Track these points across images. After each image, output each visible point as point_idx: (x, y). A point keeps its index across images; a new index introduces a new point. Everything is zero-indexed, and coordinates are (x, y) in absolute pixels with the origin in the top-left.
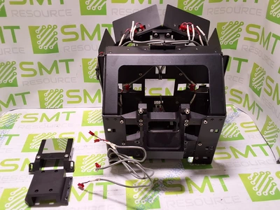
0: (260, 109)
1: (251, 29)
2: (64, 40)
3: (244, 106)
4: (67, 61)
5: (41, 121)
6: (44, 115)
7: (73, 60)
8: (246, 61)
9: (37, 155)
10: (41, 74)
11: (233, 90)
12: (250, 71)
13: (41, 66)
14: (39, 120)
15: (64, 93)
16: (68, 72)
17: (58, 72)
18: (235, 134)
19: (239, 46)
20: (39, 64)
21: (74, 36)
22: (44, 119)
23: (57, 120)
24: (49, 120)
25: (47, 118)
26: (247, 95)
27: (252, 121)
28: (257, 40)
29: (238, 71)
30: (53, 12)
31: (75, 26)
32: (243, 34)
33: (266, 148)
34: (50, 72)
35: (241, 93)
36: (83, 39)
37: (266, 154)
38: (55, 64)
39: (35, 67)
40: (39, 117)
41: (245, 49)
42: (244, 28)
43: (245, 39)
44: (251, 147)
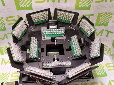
2: (9, 24)
3: (108, 53)
8: (112, 33)
17: (8, 39)
18: (103, 72)
19: (109, 25)
25: (5, 62)
26: (110, 49)
27: (111, 62)
29: (107, 36)
31: (14, 17)
34: (3, 39)
35: (107, 47)
38: (5, 35)
41: (112, 27)
42: (113, 16)
44: (111, 81)
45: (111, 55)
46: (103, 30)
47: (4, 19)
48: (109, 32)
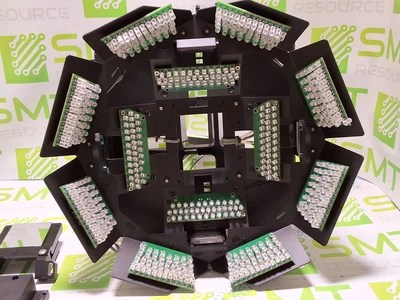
0: (396, 169)
1: (369, 36)
2: (58, 60)
3: (367, 170)
5: (16, 199)
6: (23, 191)
8: (365, 91)
10: (20, 119)
11: (344, 144)
13: (19, 105)
14: (12, 198)
20: (15, 100)
22: (23, 196)
23: (43, 197)
24: (28, 198)
25: (27, 195)
26: (369, 151)
27: (382, 193)
28: (381, 53)
30: (37, 12)
31: (75, 36)
32: (357, 45)
34: (35, 116)
35: (360, 147)
38: (43, 101)
39: (10, 106)
40: (14, 194)
41: (362, 71)
42: (356, 35)
43: (361, 53)
44: (387, 235)
47: (47, 42)
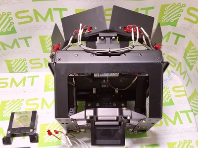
0: (190, 80)
1: (191, 11)
2: (20, 23)
3: (177, 70)
4: (26, 39)
5: (11, 87)
6: (13, 80)
7: (31, 37)
8: (184, 37)
9: (8, 130)
10: (5, 49)
11: (169, 56)
12: (186, 46)
14: (9, 85)
15: (27, 61)
16: (28, 46)
17: (19, 47)
18: (167, 99)
19: (179, 24)
20: (1, 43)
21: (29, 19)
22: (14, 84)
23: (24, 85)
24: (17, 86)
25: (16, 83)
26: (180, 63)
27: (182, 85)
28: (196, 22)
29: (176, 43)
31: (28, 11)
32: (184, 14)
33: (191, 114)
34: (12, 47)
35: (176, 60)
36: (37, 20)
37: (191, 122)
38: (15, 41)
40: (9, 81)
41: (184, 28)
42: (185, 9)
43: (185, 19)
44: (179, 113)
45: (181, 74)
46: (170, 32)
47: (13, 16)
48: (178, 36)
